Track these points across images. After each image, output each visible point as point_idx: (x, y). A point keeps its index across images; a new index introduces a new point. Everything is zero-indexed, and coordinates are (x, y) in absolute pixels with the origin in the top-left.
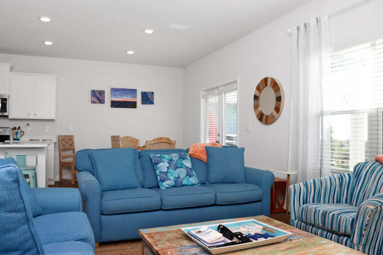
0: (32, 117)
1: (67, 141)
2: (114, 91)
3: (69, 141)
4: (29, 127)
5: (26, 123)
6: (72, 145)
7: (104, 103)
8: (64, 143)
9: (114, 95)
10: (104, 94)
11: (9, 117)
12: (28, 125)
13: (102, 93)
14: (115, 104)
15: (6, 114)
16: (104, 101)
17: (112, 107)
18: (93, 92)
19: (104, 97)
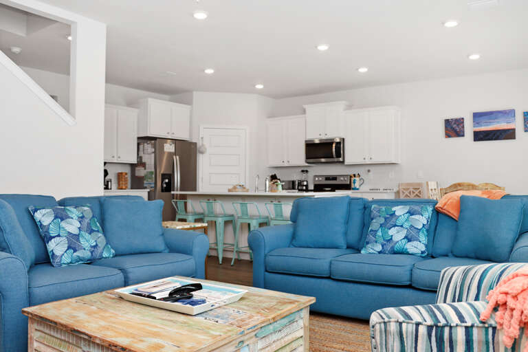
0: (368, 162)
1: (412, 190)
2: (477, 116)
3: (414, 191)
4: (370, 173)
5: (367, 168)
6: (418, 196)
7: (463, 136)
8: (407, 193)
9: (477, 123)
10: (463, 122)
11: (346, 163)
12: (369, 171)
13: (460, 122)
14: (479, 136)
15: (341, 159)
16: (464, 132)
17: (475, 140)
18: (447, 122)
19: (463, 127)
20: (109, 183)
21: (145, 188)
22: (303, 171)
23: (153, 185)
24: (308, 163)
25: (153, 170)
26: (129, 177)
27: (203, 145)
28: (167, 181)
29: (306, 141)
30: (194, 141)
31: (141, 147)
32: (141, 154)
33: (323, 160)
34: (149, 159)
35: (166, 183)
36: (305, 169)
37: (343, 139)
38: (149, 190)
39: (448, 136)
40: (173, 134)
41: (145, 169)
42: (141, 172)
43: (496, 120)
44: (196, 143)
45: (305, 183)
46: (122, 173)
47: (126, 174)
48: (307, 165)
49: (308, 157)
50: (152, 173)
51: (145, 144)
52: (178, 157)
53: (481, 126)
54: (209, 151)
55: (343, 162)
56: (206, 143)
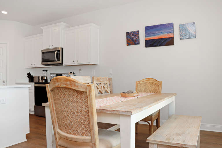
0: (76, 63)
2: (148, 29)
4: (81, 72)
7: (139, 44)
9: (148, 34)
10: (138, 34)
11: (64, 65)
12: (80, 70)
13: (136, 34)
14: (150, 44)
16: (139, 41)
17: (146, 47)
18: (128, 34)
19: (139, 37)
29: (42, 51)
36: (45, 69)
37: (62, 49)
39: (128, 44)
43: (161, 32)
45: (45, 78)
48: (43, 66)
53: (150, 36)
55: (62, 64)
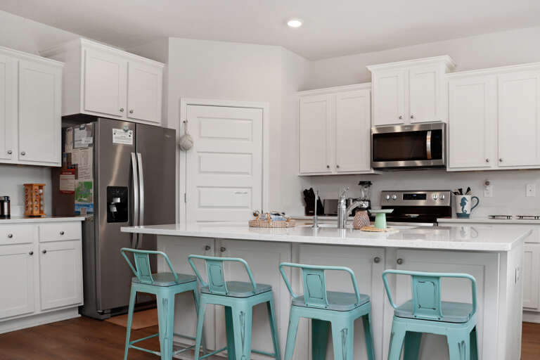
4: (490, 187)
5: (483, 178)
12: (487, 183)
15: (441, 162)
20: (6, 204)
21: (78, 214)
22: (362, 183)
23: (91, 210)
24: (375, 169)
25: (91, 180)
26: (47, 192)
27: (186, 134)
28: (118, 200)
30: (169, 127)
31: (69, 134)
32: (69, 149)
33: (401, 164)
34: (84, 159)
35: (117, 205)
36: (367, 179)
37: (445, 125)
38: (83, 219)
40: (131, 112)
41: (76, 178)
42: (69, 183)
44: (174, 131)
46: (31, 185)
47: (41, 187)
48: (373, 172)
49: (376, 157)
50: (88, 184)
51: (77, 130)
52: (139, 155)
54: (198, 144)
55: (444, 167)
56: (192, 131)
